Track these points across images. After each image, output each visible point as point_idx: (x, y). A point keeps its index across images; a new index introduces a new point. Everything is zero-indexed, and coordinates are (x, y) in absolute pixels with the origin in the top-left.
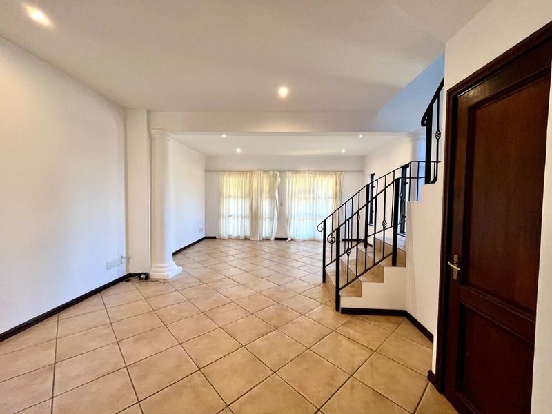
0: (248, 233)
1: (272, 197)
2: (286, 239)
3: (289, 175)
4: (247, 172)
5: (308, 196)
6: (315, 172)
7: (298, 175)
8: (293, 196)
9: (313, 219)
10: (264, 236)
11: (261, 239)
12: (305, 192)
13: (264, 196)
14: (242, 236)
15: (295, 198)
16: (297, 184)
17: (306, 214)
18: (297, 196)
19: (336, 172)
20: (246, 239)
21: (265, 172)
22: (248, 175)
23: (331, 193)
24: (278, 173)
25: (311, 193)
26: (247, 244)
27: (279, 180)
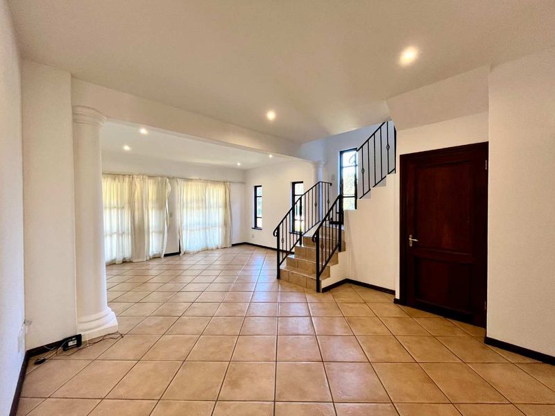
0: (127, 254)
1: (161, 207)
2: (179, 253)
3: (180, 182)
4: (124, 175)
5: (201, 205)
6: (207, 181)
7: (190, 183)
8: (185, 206)
9: (205, 228)
10: (151, 254)
11: (148, 258)
12: (198, 201)
13: (150, 206)
14: (120, 259)
15: (187, 208)
16: (188, 193)
17: (199, 224)
18: (189, 205)
19: (224, 182)
20: (124, 262)
21: (150, 177)
22: (127, 179)
23: (221, 201)
24: (168, 180)
25: (203, 203)
26: (127, 267)
27: (169, 188)
